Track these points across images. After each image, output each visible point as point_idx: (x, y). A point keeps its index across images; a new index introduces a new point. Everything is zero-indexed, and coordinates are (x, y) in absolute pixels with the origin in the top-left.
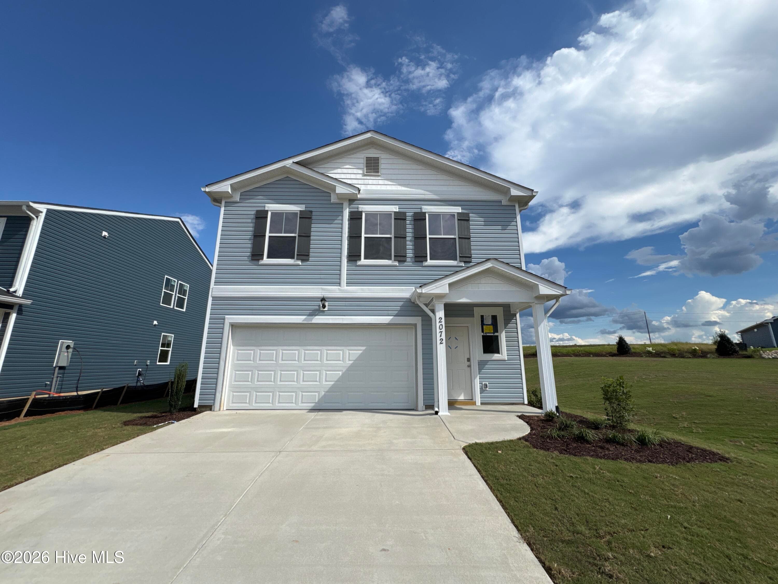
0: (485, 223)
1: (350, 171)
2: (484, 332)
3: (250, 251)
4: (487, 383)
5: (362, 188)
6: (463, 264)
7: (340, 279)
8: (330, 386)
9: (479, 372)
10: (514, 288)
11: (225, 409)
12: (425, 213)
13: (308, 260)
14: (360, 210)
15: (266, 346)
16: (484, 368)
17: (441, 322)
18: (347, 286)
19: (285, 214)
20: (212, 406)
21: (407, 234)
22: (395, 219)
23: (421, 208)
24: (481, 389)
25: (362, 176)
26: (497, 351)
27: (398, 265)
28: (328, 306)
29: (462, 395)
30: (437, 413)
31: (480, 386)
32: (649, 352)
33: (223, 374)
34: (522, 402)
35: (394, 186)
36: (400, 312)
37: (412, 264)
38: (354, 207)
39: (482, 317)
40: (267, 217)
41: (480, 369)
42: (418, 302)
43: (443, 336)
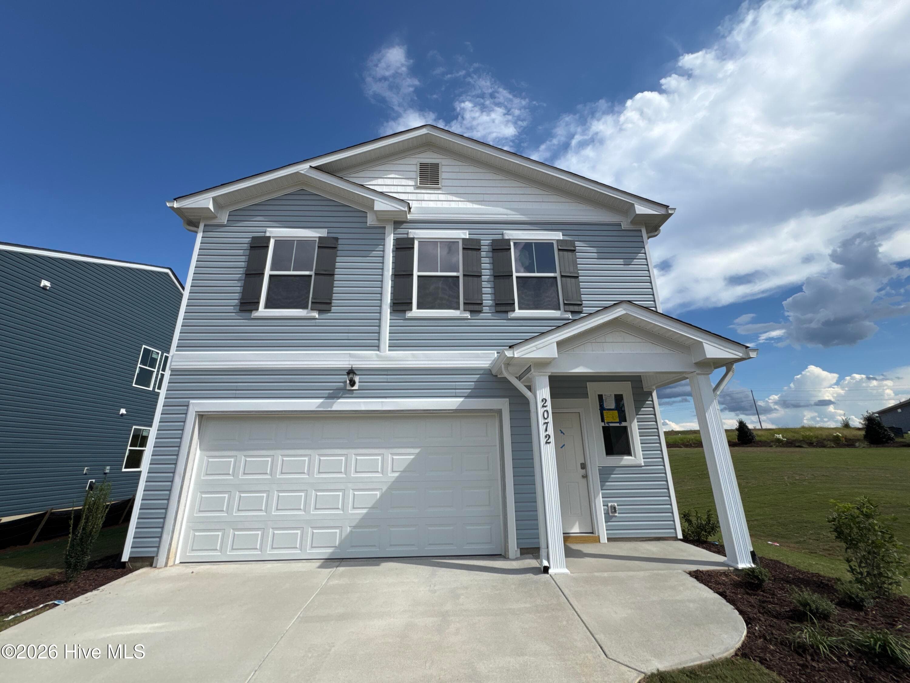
0: (598, 255)
1: (396, 182)
2: (606, 421)
3: (237, 298)
4: (616, 504)
5: (413, 205)
6: (569, 316)
7: (379, 340)
8: (360, 517)
9: (602, 486)
10: (658, 350)
11: (177, 562)
12: (509, 240)
13: (329, 311)
14: (411, 236)
15: (258, 449)
16: (609, 480)
17: (546, 406)
18: (389, 350)
19: (296, 242)
20: (153, 558)
21: (483, 271)
22: (464, 249)
23: (503, 234)
24: (607, 514)
25: (415, 189)
26: (627, 451)
27: (469, 317)
28: (359, 382)
29: (577, 525)
30: (546, 570)
31: (604, 509)
32: (778, 440)
33: (177, 499)
34: (674, 536)
35: (462, 203)
36: (474, 390)
37: (492, 316)
38: (402, 232)
39: (600, 397)
40: (268, 247)
41: (603, 481)
42: (505, 374)
43: (551, 431)
